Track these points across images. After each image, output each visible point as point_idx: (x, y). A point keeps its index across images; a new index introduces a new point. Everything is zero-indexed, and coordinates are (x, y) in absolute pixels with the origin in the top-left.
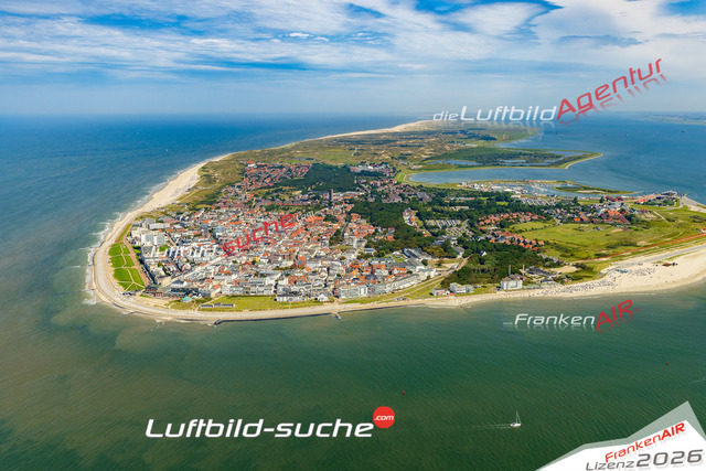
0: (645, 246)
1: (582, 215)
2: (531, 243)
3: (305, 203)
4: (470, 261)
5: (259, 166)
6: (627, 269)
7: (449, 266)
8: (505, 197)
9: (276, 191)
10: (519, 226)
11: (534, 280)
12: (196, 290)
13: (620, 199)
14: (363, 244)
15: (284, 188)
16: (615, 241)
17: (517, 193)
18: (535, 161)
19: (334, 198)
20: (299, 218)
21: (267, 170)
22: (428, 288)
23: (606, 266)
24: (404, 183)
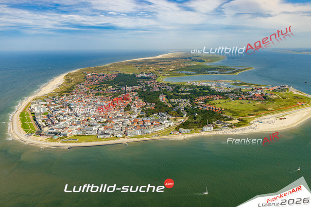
0: (271, 111)
1: (243, 96)
2: (218, 110)
3: (113, 92)
4: (189, 118)
5: (93, 75)
6: (263, 121)
7: (179, 120)
8: (208, 88)
10: (213, 102)
13: (261, 89)
15: (104, 85)
16: (258, 108)
17: (213, 86)
19: (127, 89)
20: (111, 99)
21: (96, 77)
22: (169, 131)
23: (252, 120)
24: (161, 82)
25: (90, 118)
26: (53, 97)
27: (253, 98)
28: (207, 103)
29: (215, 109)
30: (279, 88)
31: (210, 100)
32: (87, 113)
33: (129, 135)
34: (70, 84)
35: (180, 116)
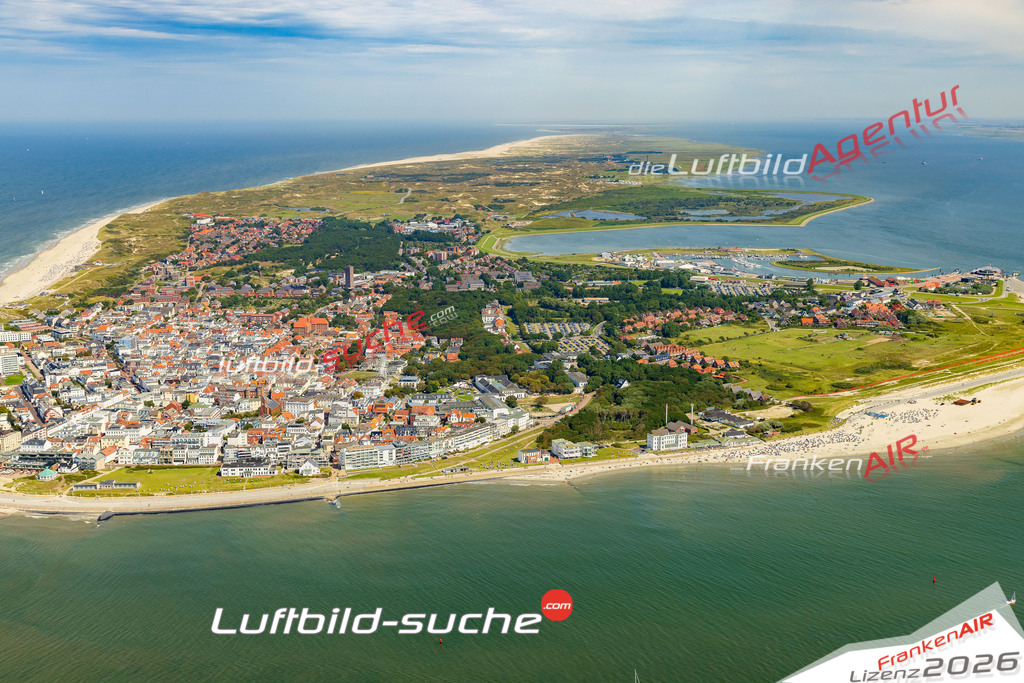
0: (927, 369)
1: (819, 314)
2: (715, 365)
3: (298, 293)
4: (596, 399)
5: (218, 224)
6: (887, 411)
7: (556, 408)
8: (680, 279)
9: (246, 270)
10: (697, 334)
11: (712, 432)
12: (68, 456)
13: (892, 282)
14: (400, 370)
15: (261, 265)
16: (872, 361)
17: (703, 272)
18: (745, 211)
19: (354, 283)
20: (284, 321)
21: (233, 231)
22: (512, 449)
23: (847, 407)
24: (492, 255)
25: (194, 398)
26: (50, 313)
27: (856, 320)
28: (673, 340)
29: (704, 364)
30: (965, 280)
31: (684, 328)
32: (185, 378)
33: (348, 467)
34: (123, 259)
35: (559, 392)
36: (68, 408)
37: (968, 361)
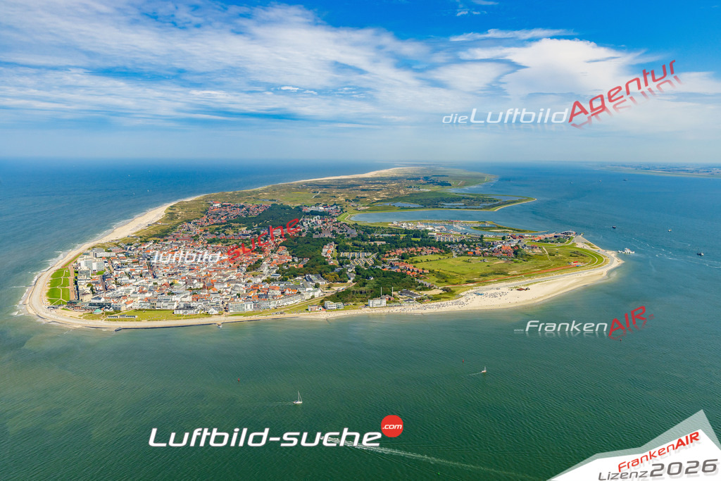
0: (514, 275)
1: (478, 250)
2: (417, 272)
3: (245, 238)
4: (356, 285)
6: (485, 292)
7: (336, 289)
8: (423, 234)
9: (225, 227)
10: (418, 258)
11: (400, 300)
12: (110, 305)
13: (521, 237)
14: (274, 271)
16: (491, 271)
17: (436, 231)
18: (472, 204)
21: (228, 210)
22: (307, 305)
23: (467, 290)
24: (342, 222)
25: (176, 282)
26: (128, 245)
27: (494, 253)
28: (405, 261)
29: (412, 271)
30: (556, 237)
31: (413, 256)
32: (176, 273)
33: (231, 311)
34: (172, 222)
35: (341, 282)
36: (119, 285)
37: (535, 272)
